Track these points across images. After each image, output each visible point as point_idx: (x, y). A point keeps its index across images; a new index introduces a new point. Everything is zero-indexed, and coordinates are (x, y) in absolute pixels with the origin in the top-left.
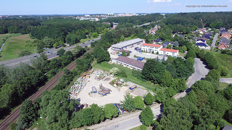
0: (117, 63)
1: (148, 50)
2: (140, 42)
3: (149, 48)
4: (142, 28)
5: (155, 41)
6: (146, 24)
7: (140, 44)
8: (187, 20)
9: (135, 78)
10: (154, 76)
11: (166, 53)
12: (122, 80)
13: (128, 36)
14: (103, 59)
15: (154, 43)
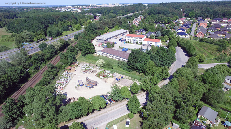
0: (102, 55)
1: (132, 41)
2: (124, 33)
3: (133, 39)
4: (125, 19)
5: (138, 31)
6: (129, 15)
7: (124, 35)
8: (168, 10)
9: (121, 69)
10: (138, 66)
11: (150, 43)
12: (108, 72)
13: (112, 27)
14: (88, 52)
15: (138, 33)
